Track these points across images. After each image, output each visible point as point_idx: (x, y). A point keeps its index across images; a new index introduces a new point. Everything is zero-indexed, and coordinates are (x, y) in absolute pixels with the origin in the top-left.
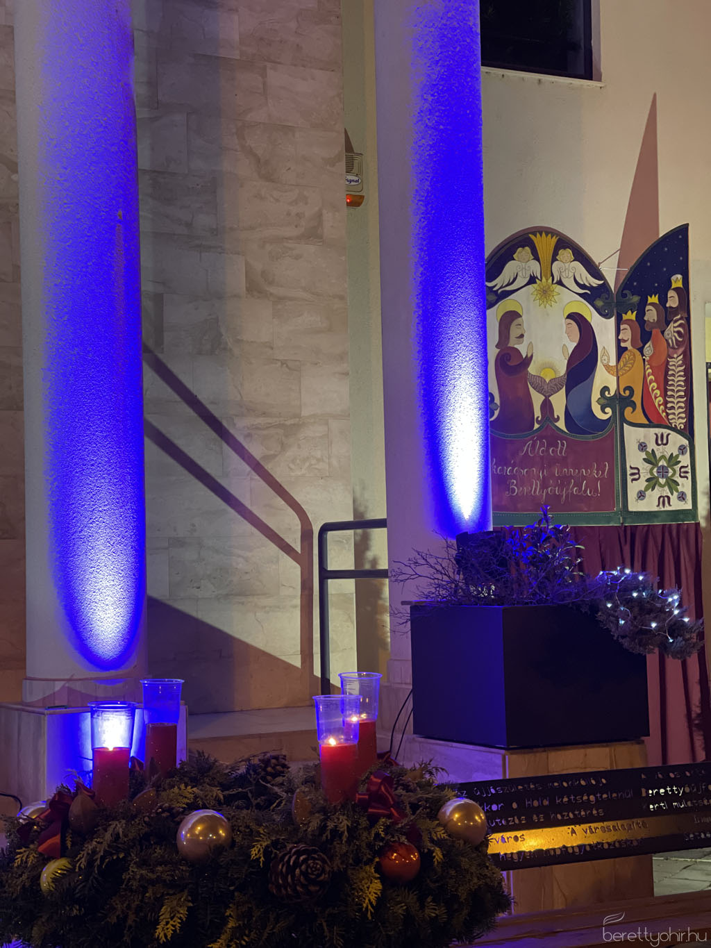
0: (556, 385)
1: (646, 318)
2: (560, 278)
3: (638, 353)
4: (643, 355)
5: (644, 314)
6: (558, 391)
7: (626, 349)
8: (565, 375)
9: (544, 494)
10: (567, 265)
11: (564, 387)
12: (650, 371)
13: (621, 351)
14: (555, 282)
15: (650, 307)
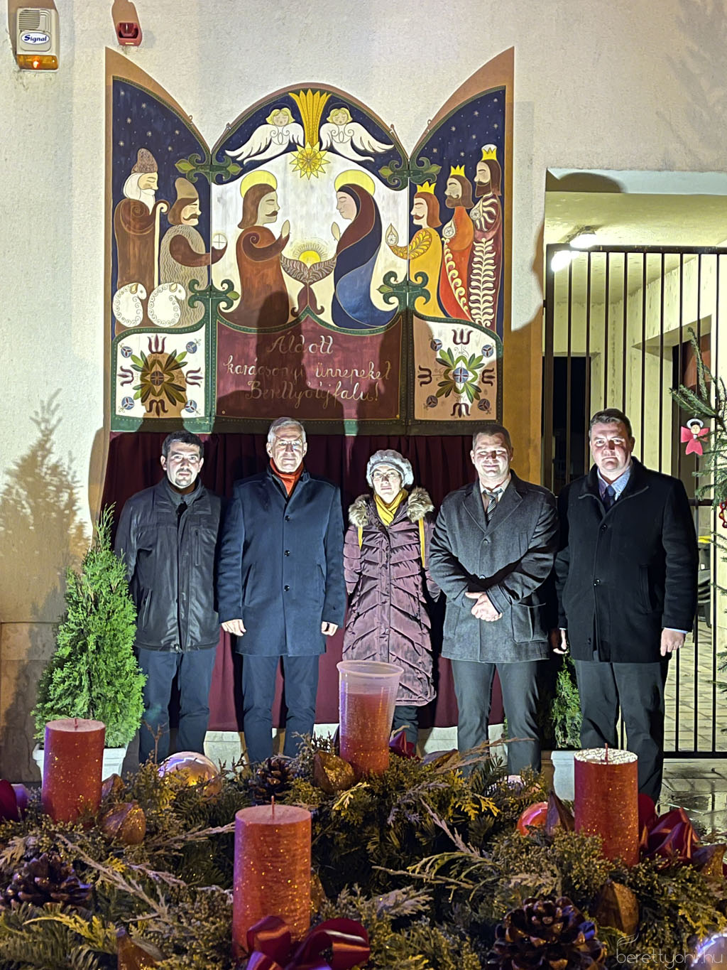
0: (320, 270)
1: (447, 193)
2: (331, 144)
3: (435, 233)
4: (441, 237)
5: (446, 188)
6: (324, 278)
7: (420, 227)
8: (333, 259)
9: (299, 398)
10: (341, 128)
11: (332, 274)
12: (450, 255)
13: (413, 230)
14: (324, 147)
15: (454, 180)
